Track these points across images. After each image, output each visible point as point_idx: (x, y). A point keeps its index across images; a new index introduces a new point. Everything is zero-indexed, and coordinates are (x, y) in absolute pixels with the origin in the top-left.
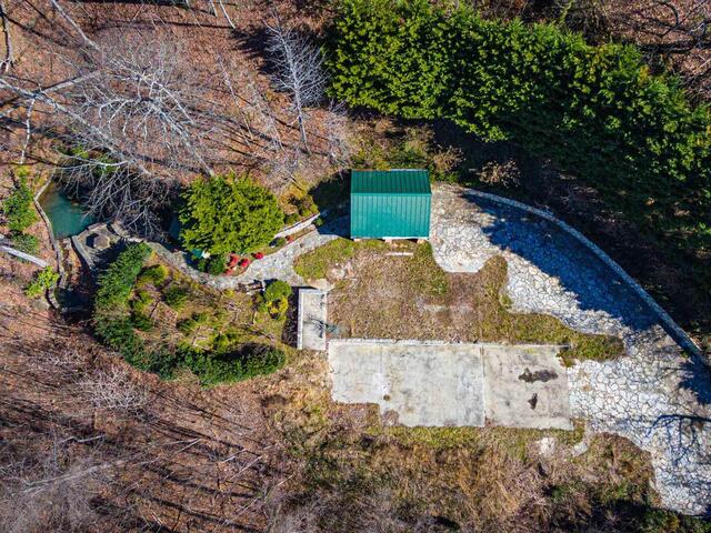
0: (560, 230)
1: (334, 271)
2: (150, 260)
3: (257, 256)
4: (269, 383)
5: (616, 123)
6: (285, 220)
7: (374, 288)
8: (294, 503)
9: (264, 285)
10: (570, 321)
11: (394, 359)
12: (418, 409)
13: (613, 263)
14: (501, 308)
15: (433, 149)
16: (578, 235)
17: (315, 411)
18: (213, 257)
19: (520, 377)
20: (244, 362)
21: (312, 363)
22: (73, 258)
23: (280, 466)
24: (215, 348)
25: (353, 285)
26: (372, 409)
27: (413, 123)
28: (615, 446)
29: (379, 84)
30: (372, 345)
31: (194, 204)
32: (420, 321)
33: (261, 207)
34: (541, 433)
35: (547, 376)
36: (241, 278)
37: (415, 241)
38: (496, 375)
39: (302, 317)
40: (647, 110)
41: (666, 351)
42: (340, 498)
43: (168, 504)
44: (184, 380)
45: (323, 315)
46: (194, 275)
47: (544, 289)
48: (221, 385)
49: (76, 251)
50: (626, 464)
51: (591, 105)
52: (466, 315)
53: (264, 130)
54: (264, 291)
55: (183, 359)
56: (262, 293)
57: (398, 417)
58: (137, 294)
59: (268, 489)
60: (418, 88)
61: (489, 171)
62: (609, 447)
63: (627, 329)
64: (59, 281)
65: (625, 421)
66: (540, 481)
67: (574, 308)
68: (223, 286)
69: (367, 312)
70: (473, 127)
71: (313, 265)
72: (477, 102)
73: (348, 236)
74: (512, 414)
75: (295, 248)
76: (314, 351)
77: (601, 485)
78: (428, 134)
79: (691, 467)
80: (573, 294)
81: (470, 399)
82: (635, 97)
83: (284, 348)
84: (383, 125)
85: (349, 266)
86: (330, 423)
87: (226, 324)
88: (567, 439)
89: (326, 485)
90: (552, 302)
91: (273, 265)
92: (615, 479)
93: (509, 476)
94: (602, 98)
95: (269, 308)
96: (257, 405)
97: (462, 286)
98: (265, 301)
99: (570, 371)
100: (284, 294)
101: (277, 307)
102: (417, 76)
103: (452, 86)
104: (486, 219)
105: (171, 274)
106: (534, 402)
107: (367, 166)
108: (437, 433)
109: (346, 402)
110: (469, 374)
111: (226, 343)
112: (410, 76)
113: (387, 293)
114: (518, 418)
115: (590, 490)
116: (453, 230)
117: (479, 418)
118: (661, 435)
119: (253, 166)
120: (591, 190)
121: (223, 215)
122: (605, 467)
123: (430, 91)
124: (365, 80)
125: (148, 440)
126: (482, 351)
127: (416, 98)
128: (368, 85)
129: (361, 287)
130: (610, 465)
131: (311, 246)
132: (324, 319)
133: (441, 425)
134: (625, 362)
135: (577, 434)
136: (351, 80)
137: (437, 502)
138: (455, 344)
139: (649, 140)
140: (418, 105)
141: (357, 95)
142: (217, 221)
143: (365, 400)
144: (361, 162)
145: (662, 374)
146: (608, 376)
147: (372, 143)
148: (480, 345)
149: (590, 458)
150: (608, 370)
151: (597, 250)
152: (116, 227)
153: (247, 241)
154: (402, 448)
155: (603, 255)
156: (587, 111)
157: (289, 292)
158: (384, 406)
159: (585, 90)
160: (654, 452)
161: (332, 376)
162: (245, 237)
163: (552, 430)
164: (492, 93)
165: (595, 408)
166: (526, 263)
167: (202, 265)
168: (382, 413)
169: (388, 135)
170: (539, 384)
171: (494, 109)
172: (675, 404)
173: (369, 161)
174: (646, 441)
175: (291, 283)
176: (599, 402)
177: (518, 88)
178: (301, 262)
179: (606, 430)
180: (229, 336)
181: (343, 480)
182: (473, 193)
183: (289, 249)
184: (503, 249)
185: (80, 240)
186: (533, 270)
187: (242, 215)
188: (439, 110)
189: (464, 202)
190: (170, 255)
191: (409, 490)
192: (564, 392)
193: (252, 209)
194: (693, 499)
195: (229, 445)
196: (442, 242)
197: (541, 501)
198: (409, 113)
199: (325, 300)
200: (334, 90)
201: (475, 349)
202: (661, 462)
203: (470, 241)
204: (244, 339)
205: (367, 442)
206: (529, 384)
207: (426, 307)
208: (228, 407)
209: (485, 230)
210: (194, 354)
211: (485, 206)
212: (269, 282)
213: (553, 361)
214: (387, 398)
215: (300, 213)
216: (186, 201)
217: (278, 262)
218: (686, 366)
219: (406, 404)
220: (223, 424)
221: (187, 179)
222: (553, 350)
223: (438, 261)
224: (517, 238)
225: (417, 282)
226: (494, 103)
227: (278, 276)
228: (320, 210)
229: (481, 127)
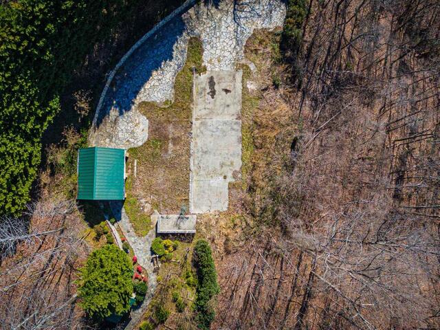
0: (122, 68)
1: (146, 210)
3: (135, 261)
4: (217, 250)
5: (50, 26)
6: (111, 243)
7: (157, 184)
8: (286, 232)
9: (154, 256)
10: (179, 66)
11: (202, 172)
12: (231, 159)
13: (144, 38)
14: (171, 107)
15: (64, 145)
16: (126, 57)
17: (233, 221)
18: (135, 290)
19: (213, 98)
20: (204, 267)
21: (204, 223)
23: (265, 242)
24: (195, 286)
25: (155, 198)
26: (232, 187)
27: (44, 158)
28: (251, 46)
29: (14, 180)
30: (193, 186)
31: (97, 307)
32: (178, 156)
33: (101, 260)
34: (244, 88)
36: (150, 271)
37: (127, 158)
38: (211, 112)
39: (176, 230)
40: (42, 6)
41: (197, 14)
42: (282, 205)
43: (287, 309)
44: (215, 305)
45: (174, 217)
46: (147, 303)
47: (159, 80)
48: (217, 281)
50: (260, 43)
51: (37, 41)
52: (175, 127)
53: (45, 260)
54: (158, 256)
55: (202, 306)
56: (160, 257)
57: (236, 171)
59: (278, 248)
60: (18, 154)
61: (81, 109)
62: (252, 51)
63: (184, 34)
65: (237, 41)
66: (271, 91)
67: (171, 63)
68: (154, 283)
69: (173, 189)
70: (49, 118)
71: (142, 224)
72: (31, 114)
73: (123, 202)
74: (234, 104)
75: (130, 236)
76: (197, 223)
77: (272, 58)
78: (53, 148)
79: (261, 8)
80: (163, 63)
81: (225, 127)
82: (32, 12)
83: (195, 241)
84: (45, 178)
85: (143, 201)
86: (240, 212)
87: (179, 279)
88: (247, 74)
89: (275, 214)
90: (168, 76)
91: (141, 250)
92: (269, 49)
93: (268, 108)
94: (32, 33)
95: (170, 252)
96: (230, 257)
97: (157, 130)
98: (164, 255)
99: (209, 69)
100: (160, 242)
101: (169, 246)
102: (9, 154)
103: (18, 130)
104: (114, 113)
105: (146, 319)
106: (227, 91)
107: (75, 189)
108: (245, 148)
109: (227, 203)
110: (211, 128)
111: (191, 279)
112: (9, 159)
113: (161, 177)
114: (236, 101)
115: (275, 63)
116: (120, 134)
117: (236, 123)
118: (244, 22)
119: (71, 267)
120: (96, 47)
121: (106, 286)
122: (263, 54)
123: (21, 146)
124: (9, 190)
125: (251, 325)
126: (197, 119)
127: (26, 155)
128: (14, 188)
129: (157, 193)
130: (261, 52)
132: (176, 216)
133: (241, 145)
134: (203, 36)
135: (244, 68)
136: (9, 200)
137: (283, 149)
138: (193, 135)
139: (63, 7)
140: (31, 154)
141: (22, 195)
142: (110, 290)
143: (227, 191)
144: (71, 194)
145: (210, 17)
146: (212, 48)
147: (57, 185)
148: (194, 121)
149: (258, 62)
150: (208, 47)
151: (135, 46)
153: (124, 268)
154: (254, 169)
155: (139, 43)
156: (41, 43)
157: (159, 239)
158: (230, 179)
159: (25, 43)
160: (254, 27)
161: (212, 211)
162: (122, 270)
163: (243, 81)
164: (25, 105)
165: (230, 57)
166: (143, 90)
167: (140, 298)
168: (233, 180)
169: (52, 175)
170: (216, 87)
171: (37, 104)
172: (227, 12)
173: (71, 187)
174: (248, 30)
175: (153, 238)
176: (227, 54)
177: (22, 87)
178: (140, 232)
179: (242, 52)
180: (187, 277)
181: (272, 204)
182: (95, 120)
183: (131, 240)
184: (133, 103)
186: (147, 86)
187: (106, 273)
188: (35, 140)
189: (101, 126)
190: (133, 320)
191: (277, 166)
192: (221, 73)
193: (102, 266)
194: (278, 9)
195: (253, 274)
196: (128, 141)
197: (281, 90)
198: (36, 160)
199: (165, 216)
200: (17, 211)
201: (196, 124)
202: (260, 24)
203: (128, 123)
204: (189, 267)
205: (251, 190)
206: (217, 93)
207: (170, 152)
208: (231, 276)
209: (121, 114)
210: (198, 299)
211: (104, 113)
212: (153, 253)
213: (203, 78)
214: (225, 177)
215: (106, 233)
216: (95, 312)
217: (139, 247)
218: (206, 3)
219: (229, 165)
220: (241, 278)
221: (79, 313)
222: (197, 77)
223: (140, 144)
224: (127, 95)
225: (154, 157)
226: (32, 103)
227: (148, 247)
228: (105, 220)
229: (50, 113)
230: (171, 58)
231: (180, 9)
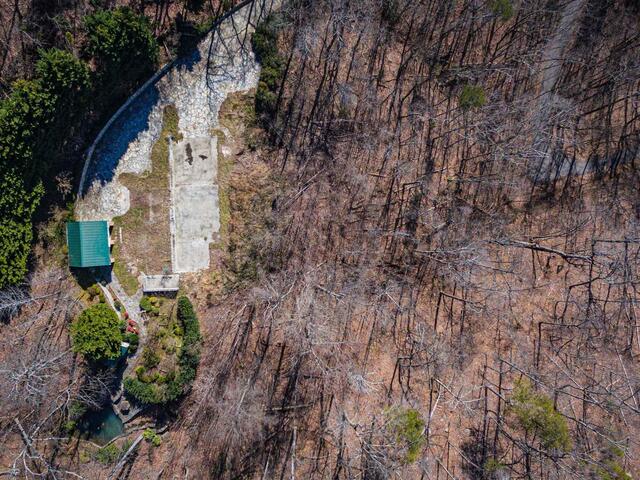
0: (101, 141)
1: (133, 272)
2: (133, 376)
3: (127, 317)
4: (198, 305)
5: (26, 132)
6: (104, 302)
7: (142, 249)
10: (155, 137)
11: (184, 235)
12: (210, 221)
13: (119, 112)
14: (150, 177)
16: (103, 131)
17: (215, 278)
18: (124, 340)
19: (190, 164)
21: (187, 281)
22: (137, 421)
25: (140, 261)
26: (212, 247)
27: (35, 234)
28: (225, 112)
29: (12, 257)
30: (176, 250)
32: (159, 222)
33: (89, 317)
34: (220, 154)
35: (189, 150)
36: (140, 324)
37: (110, 228)
38: (190, 178)
39: (161, 289)
40: (16, 120)
41: (170, 81)
45: (159, 277)
46: (140, 351)
49: (132, 420)
50: (235, 107)
51: (17, 145)
52: (154, 196)
53: (46, 319)
54: (147, 311)
57: (215, 232)
58: (154, 381)
60: (13, 235)
61: (64, 188)
62: (226, 117)
63: (159, 103)
64: (151, 428)
65: (211, 107)
66: (247, 154)
67: (148, 134)
68: (146, 334)
69: (156, 252)
70: (36, 201)
71: (130, 285)
72: (20, 201)
73: (111, 266)
74: (211, 169)
75: (121, 295)
76: (180, 281)
77: (247, 121)
78: (41, 225)
79: (235, 70)
80: (139, 135)
81: (204, 193)
83: (179, 297)
84: (39, 250)
85: (130, 264)
86: (220, 269)
88: (222, 140)
91: (132, 307)
92: (244, 113)
93: (245, 171)
94: (12, 141)
95: (156, 307)
97: (138, 199)
98: (152, 310)
99: (185, 136)
100: (147, 300)
101: (155, 303)
103: (11, 216)
104: (96, 184)
105: (141, 364)
106: (203, 157)
107: (67, 258)
108: (223, 211)
109: (209, 261)
110: (190, 193)
111: (178, 329)
112: (6, 241)
113: (144, 240)
114: (213, 166)
115: (249, 127)
117: (213, 188)
118: (218, 86)
121: (94, 336)
122: (236, 119)
123: (14, 228)
124: (9, 264)
126: (177, 186)
127: (19, 235)
128: (13, 263)
129: (141, 256)
131: (119, 286)
132: (161, 276)
133: (218, 209)
134: (179, 105)
135: (219, 134)
136: (10, 273)
137: (263, 208)
138: (172, 202)
140: (24, 233)
141: (20, 268)
142: (97, 339)
143: (207, 251)
144: (64, 263)
145: (184, 83)
146: (187, 115)
147: (51, 255)
148: (172, 188)
149: (232, 127)
150: (183, 114)
151: (112, 120)
152: (115, 399)
153: (112, 322)
155: (115, 116)
156: (20, 147)
157: (146, 296)
159: (7, 150)
160: (227, 91)
161: (196, 269)
163: (218, 148)
164: (13, 195)
165: (205, 123)
166: (121, 161)
168: (213, 241)
169: (45, 246)
170: (193, 154)
171: (23, 192)
172: (201, 76)
173: (63, 256)
174: (221, 95)
175: (141, 297)
176: (202, 121)
177: (9, 182)
178: (129, 291)
179: (216, 117)
180: (174, 328)
182: (80, 193)
183: (122, 299)
184: (114, 175)
185: (125, 419)
186: (126, 157)
187: (93, 326)
188: (26, 220)
189: (86, 198)
190: (130, 366)
191: (257, 225)
192: (197, 140)
193: (91, 321)
194: (252, 70)
197: (259, 152)
198: (29, 237)
199: (150, 276)
200: (18, 281)
201: (174, 190)
202: (233, 87)
203: (111, 194)
205: (231, 249)
206: (194, 160)
207: (151, 219)
210: (184, 346)
212: (142, 310)
213: (181, 145)
214: (206, 239)
215: (98, 294)
217: (130, 304)
218: (179, 69)
219: (208, 228)
220: (228, 327)
222: (174, 146)
223: (124, 213)
224: (108, 167)
225: (137, 225)
226: (20, 193)
227: (138, 304)
228: (96, 283)
229: (35, 197)
230: (147, 128)
231: (152, 80)
